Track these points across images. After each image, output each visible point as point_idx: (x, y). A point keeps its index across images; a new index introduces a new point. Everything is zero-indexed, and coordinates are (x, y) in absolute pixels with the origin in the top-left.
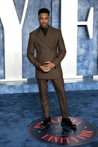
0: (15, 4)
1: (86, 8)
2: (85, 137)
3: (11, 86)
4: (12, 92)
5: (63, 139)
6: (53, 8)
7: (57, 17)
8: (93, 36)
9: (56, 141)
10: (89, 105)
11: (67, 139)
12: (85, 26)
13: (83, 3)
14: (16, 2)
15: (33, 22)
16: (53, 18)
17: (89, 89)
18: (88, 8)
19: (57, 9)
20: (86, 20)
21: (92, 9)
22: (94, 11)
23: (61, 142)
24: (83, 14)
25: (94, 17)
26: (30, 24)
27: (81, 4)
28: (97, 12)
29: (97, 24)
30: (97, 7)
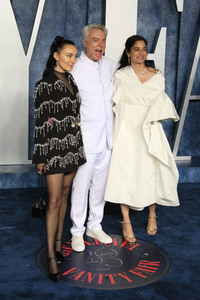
0: (16, 17)
1: (152, 28)
3: (7, 175)
4: (8, 185)
5: (104, 276)
9: (90, 280)
11: (111, 276)
12: (151, 63)
13: (147, 19)
14: (18, 12)
18: (156, 28)
20: (152, 51)
21: (163, 31)
22: (168, 34)
25: (167, 45)
27: (142, 21)
28: (173, 37)
29: (173, 59)
30: (174, 27)
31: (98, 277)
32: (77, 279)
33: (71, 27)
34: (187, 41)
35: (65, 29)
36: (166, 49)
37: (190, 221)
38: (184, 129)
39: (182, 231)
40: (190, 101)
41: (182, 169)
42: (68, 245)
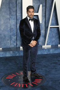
1: (38, 5)
6: (17, 4)
7: (20, 10)
8: (42, 22)
9: (19, 86)
13: (36, 2)
15: (5, 13)
16: (17, 11)
17: (40, 54)
19: (20, 5)
20: (38, 12)
21: (41, 6)
22: (42, 7)
23: (23, 86)
24: (36, 8)
26: (3, 14)
27: (34, 2)
28: (44, 8)
29: (44, 15)
30: (44, 4)
32: (15, 86)
33: (11, 5)
34: (49, 9)
35: (9, 6)
36: (42, 11)
37: (51, 66)
38: (49, 37)
39: (49, 69)
40: (50, 28)
41: (48, 49)
42: (12, 75)
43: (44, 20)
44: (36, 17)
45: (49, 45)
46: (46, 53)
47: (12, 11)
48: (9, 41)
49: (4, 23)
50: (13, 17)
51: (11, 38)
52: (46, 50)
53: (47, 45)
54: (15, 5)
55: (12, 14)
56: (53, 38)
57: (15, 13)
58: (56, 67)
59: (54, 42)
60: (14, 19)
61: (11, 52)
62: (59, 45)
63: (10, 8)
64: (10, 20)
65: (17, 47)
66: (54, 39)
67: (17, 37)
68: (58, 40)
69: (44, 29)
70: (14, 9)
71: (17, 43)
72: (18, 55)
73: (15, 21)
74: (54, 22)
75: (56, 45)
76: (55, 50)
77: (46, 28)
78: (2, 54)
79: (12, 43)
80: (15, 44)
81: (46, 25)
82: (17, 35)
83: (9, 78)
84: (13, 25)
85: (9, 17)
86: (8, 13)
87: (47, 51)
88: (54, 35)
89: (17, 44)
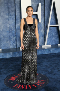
1: (36, 4)
2: (40, 84)
5: (27, 86)
6: (16, 4)
7: (19, 10)
8: (41, 21)
9: (23, 88)
10: (41, 64)
12: (36, 15)
15: (4, 13)
16: (16, 10)
17: (40, 54)
18: (37, 4)
19: (18, 4)
20: (37, 11)
21: (40, 4)
22: (41, 6)
23: (26, 88)
24: (35, 7)
25: (41, 9)
26: (2, 14)
27: (33, 1)
28: (43, 6)
29: (43, 14)
30: (43, 3)
31: (25, 86)
33: (10, 5)
34: (48, 8)
35: (8, 5)
37: (53, 66)
38: (48, 36)
39: (51, 69)
40: (50, 27)
41: (49, 49)
42: (14, 77)
43: (43, 19)
44: (35, 16)
45: (49, 44)
46: (46, 53)
47: (10, 11)
48: (8, 42)
49: (3, 23)
50: (12, 17)
51: (10, 38)
52: (46, 49)
53: (47, 44)
54: (14, 4)
55: (11, 13)
56: (52, 37)
57: (13, 13)
58: (58, 67)
59: (54, 42)
60: (13, 19)
61: (11, 53)
62: (59, 45)
63: (8, 8)
64: (8, 20)
65: (16, 48)
66: (53, 39)
67: (16, 37)
68: (58, 40)
69: (44, 29)
70: (13, 9)
71: (16, 43)
72: (18, 56)
73: (14, 21)
74: (54, 21)
75: (56, 45)
76: (56, 50)
77: (46, 27)
78: (2, 56)
79: (11, 43)
80: (15, 45)
81: (46, 24)
82: (16, 35)
83: (11, 80)
84: (12, 25)
85: (7, 17)
86: (7, 13)
87: (47, 51)
88: (53, 35)
89: (16, 45)
